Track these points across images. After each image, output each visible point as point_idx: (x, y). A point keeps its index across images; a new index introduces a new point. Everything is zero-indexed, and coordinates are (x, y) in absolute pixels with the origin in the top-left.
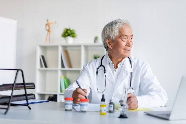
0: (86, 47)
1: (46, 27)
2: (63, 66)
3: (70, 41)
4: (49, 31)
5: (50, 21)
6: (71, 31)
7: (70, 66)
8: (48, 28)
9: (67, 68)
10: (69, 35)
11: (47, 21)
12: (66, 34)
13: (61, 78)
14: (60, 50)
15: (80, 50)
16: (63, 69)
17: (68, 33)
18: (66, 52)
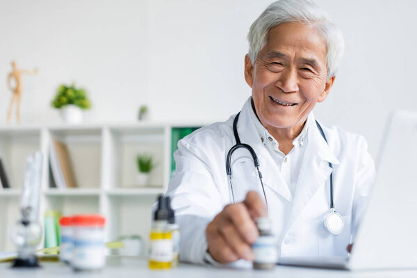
0: (117, 133)
1: (9, 81)
2: (53, 184)
3: (74, 116)
4: (16, 91)
5: (19, 66)
6: (75, 91)
7: (73, 183)
8: (13, 84)
9: (63, 189)
10: (70, 102)
11: (13, 64)
12: (64, 99)
13: (46, 217)
14: (46, 141)
15: (99, 145)
16: (54, 192)
17: (67, 98)
18: (63, 149)
